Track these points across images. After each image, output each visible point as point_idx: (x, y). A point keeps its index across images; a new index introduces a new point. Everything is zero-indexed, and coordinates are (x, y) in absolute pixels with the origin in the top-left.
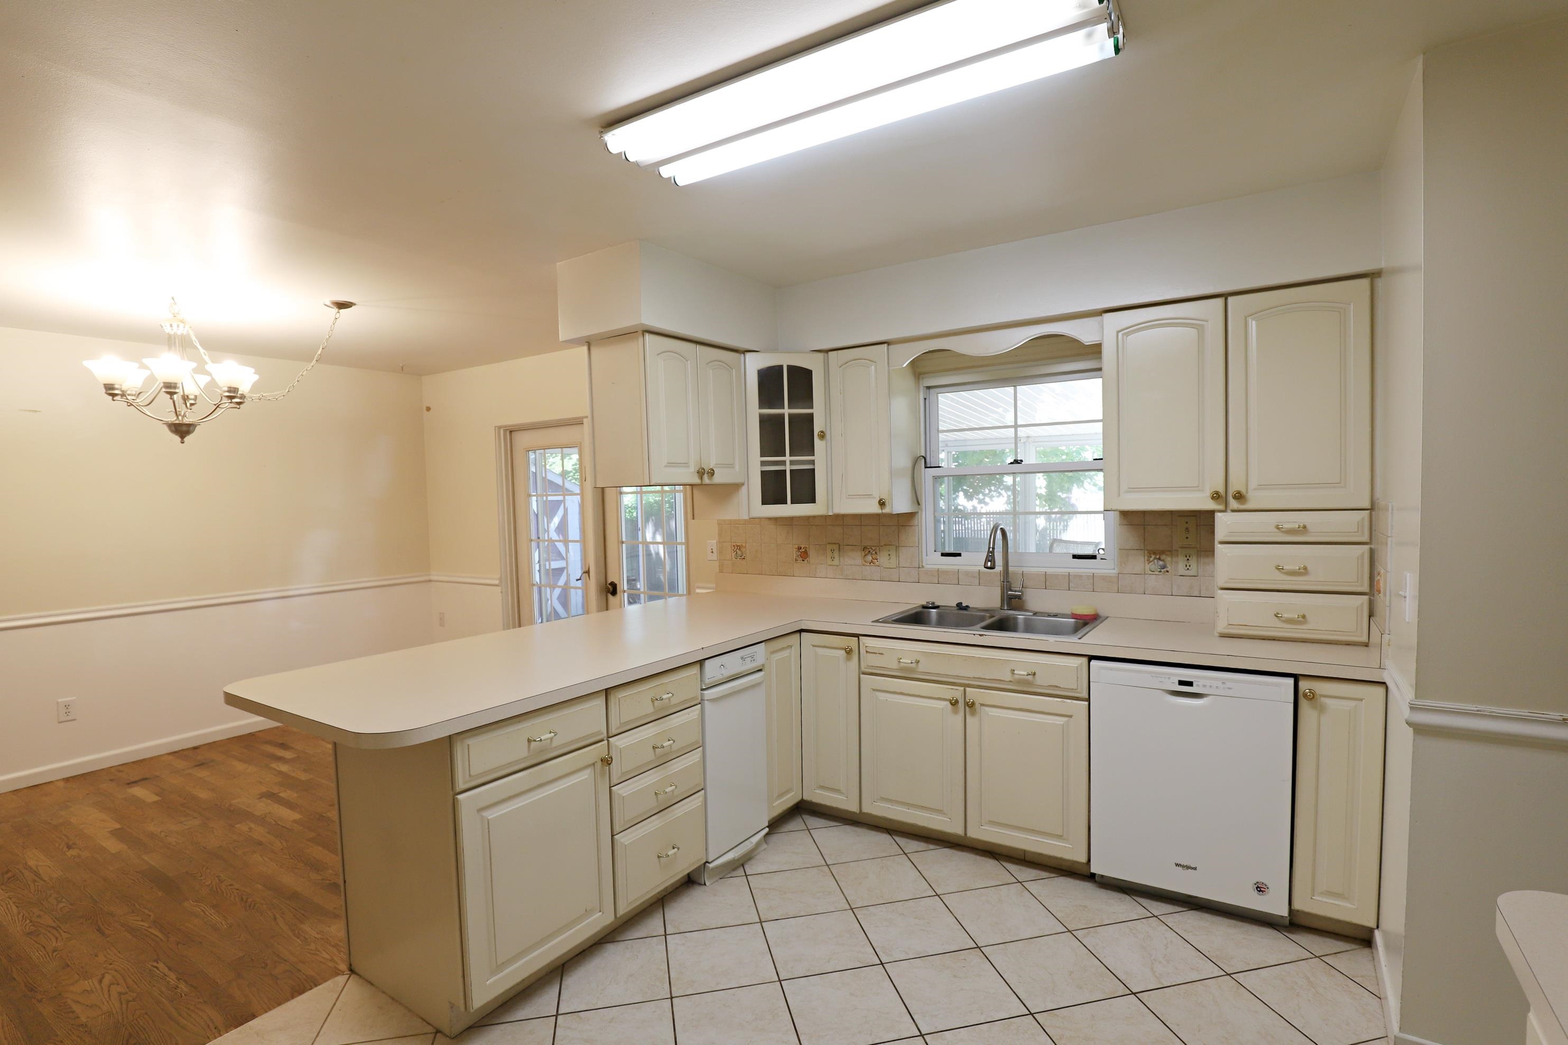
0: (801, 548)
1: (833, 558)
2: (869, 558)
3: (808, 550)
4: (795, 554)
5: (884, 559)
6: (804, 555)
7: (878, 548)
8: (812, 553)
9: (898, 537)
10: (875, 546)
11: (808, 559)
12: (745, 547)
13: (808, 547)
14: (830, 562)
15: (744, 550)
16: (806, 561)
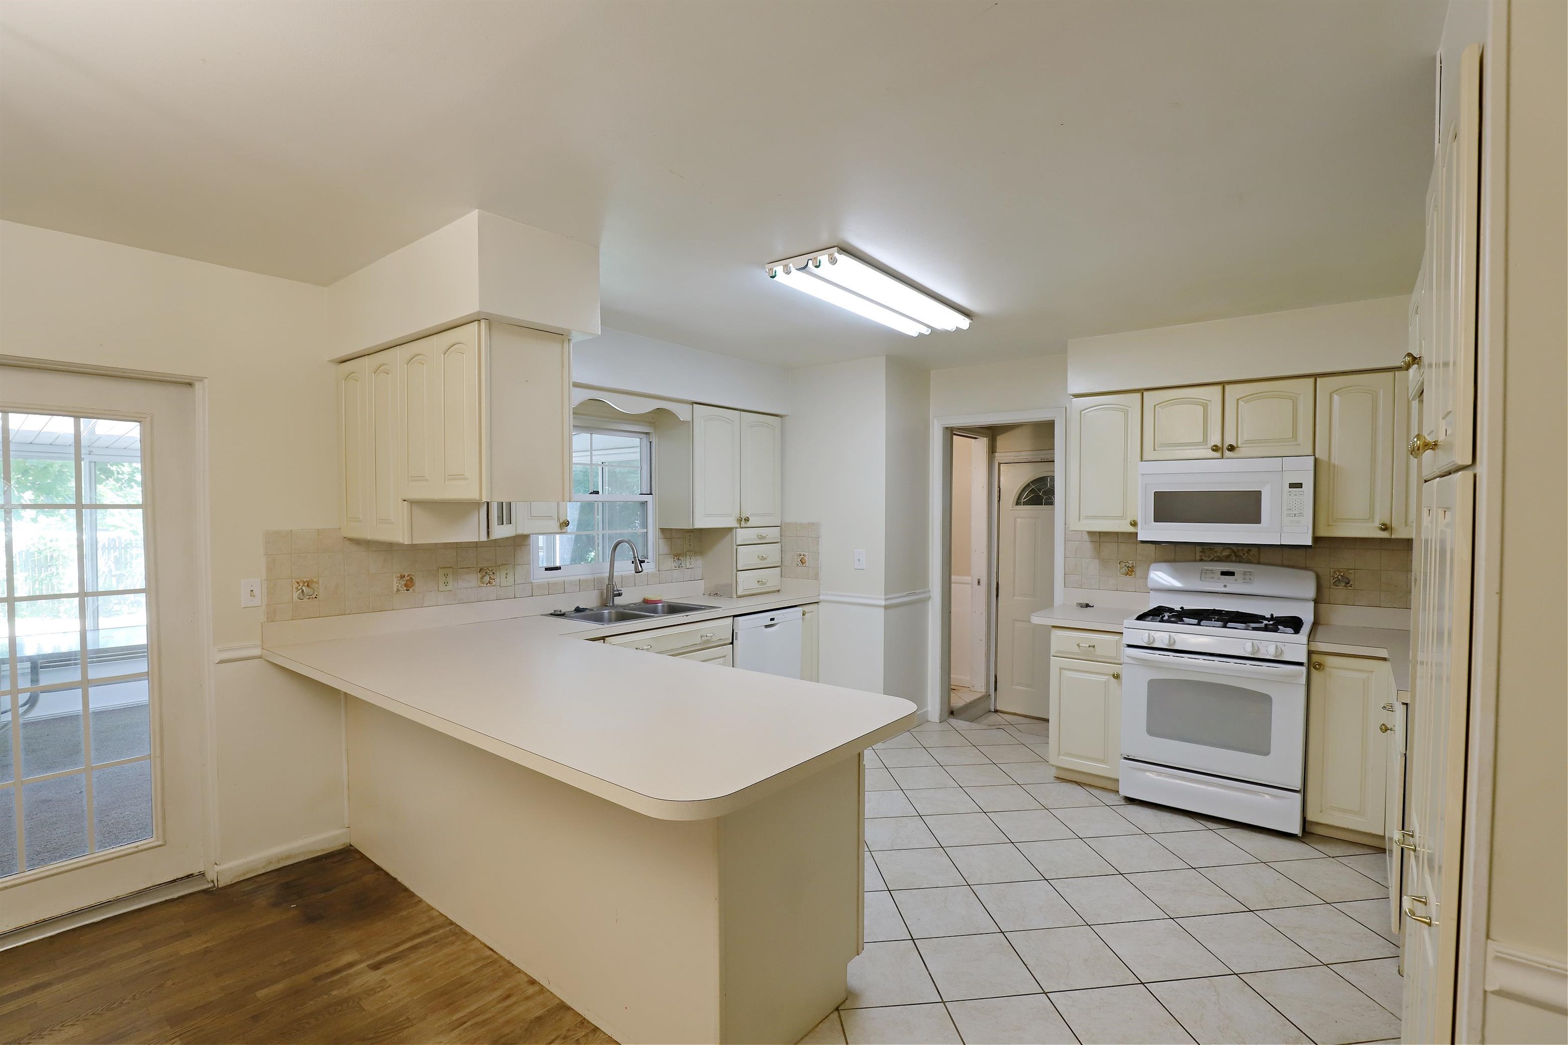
0: (405, 576)
1: (446, 584)
2: (487, 579)
3: (413, 578)
4: (396, 584)
5: (501, 578)
6: (409, 584)
7: (495, 568)
8: (419, 584)
9: (514, 556)
10: (491, 567)
11: (413, 588)
12: (317, 583)
13: (413, 574)
14: (442, 587)
15: (317, 586)
16: (411, 590)
